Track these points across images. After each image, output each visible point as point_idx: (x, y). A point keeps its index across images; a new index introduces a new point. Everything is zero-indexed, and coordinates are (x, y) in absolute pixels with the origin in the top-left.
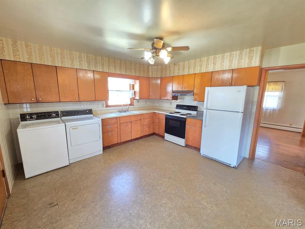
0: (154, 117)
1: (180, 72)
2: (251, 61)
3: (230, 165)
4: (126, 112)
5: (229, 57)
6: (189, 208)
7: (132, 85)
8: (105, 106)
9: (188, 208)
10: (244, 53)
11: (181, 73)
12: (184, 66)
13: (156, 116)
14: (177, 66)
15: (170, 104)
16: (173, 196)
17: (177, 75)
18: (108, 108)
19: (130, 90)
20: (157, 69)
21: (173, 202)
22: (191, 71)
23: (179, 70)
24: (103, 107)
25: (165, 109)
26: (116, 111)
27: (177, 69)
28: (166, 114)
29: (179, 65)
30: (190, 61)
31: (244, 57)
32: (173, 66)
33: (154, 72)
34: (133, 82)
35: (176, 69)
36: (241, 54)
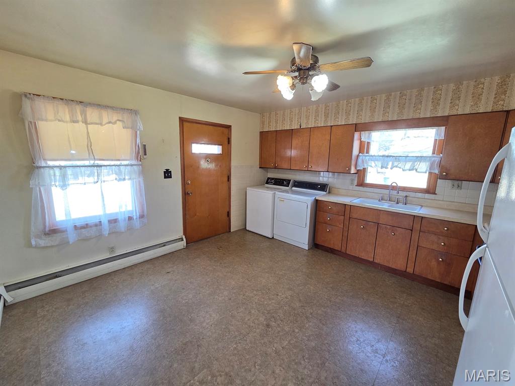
6: (198, 346)
7: (439, 140)
8: (356, 183)
9: (199, 344)
16: (223, 327)
18: (361, 188)
21: (211, 326)
24: (352, 184)
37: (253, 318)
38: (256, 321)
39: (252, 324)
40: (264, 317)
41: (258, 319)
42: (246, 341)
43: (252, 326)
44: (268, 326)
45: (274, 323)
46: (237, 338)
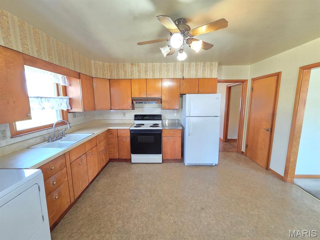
0: (110, 136)
1: (141, 74)
2: (212, 73)
3: (213, 164)
4: (61, 138)
5: (195, 67)
7: (63, 86)
8: (8, 134)
10: (206, 65)
11: (143, 76)
12: (146, 68)
13: (111, 134)
14: (137, 67)
15: (122, 116)
17: (137, 78)
18: (18, 139)
19: (59, 95)
20: (103, 65)
22: (156, 75)
23: (139, 71)
24: (4, 137)
25: (116, 122)
26: (38, 140)
27: (137, 71)
28: (131, 128)
29: (139, 66)
30: (154, 64)
31: (206, 69)
32: (130, 66)
33: (98, 70)
34: (65, 83)
35: (134, 70)
36: (204, 66)
37: (209, 219)
38: (208, 216)
39: (213, 216)
40: (200, 215)
41: (206, 217)
42: (221, 211)
43: (213, 215)
44: (203, 209)
45: (198, 208)
46: (227, 215)
